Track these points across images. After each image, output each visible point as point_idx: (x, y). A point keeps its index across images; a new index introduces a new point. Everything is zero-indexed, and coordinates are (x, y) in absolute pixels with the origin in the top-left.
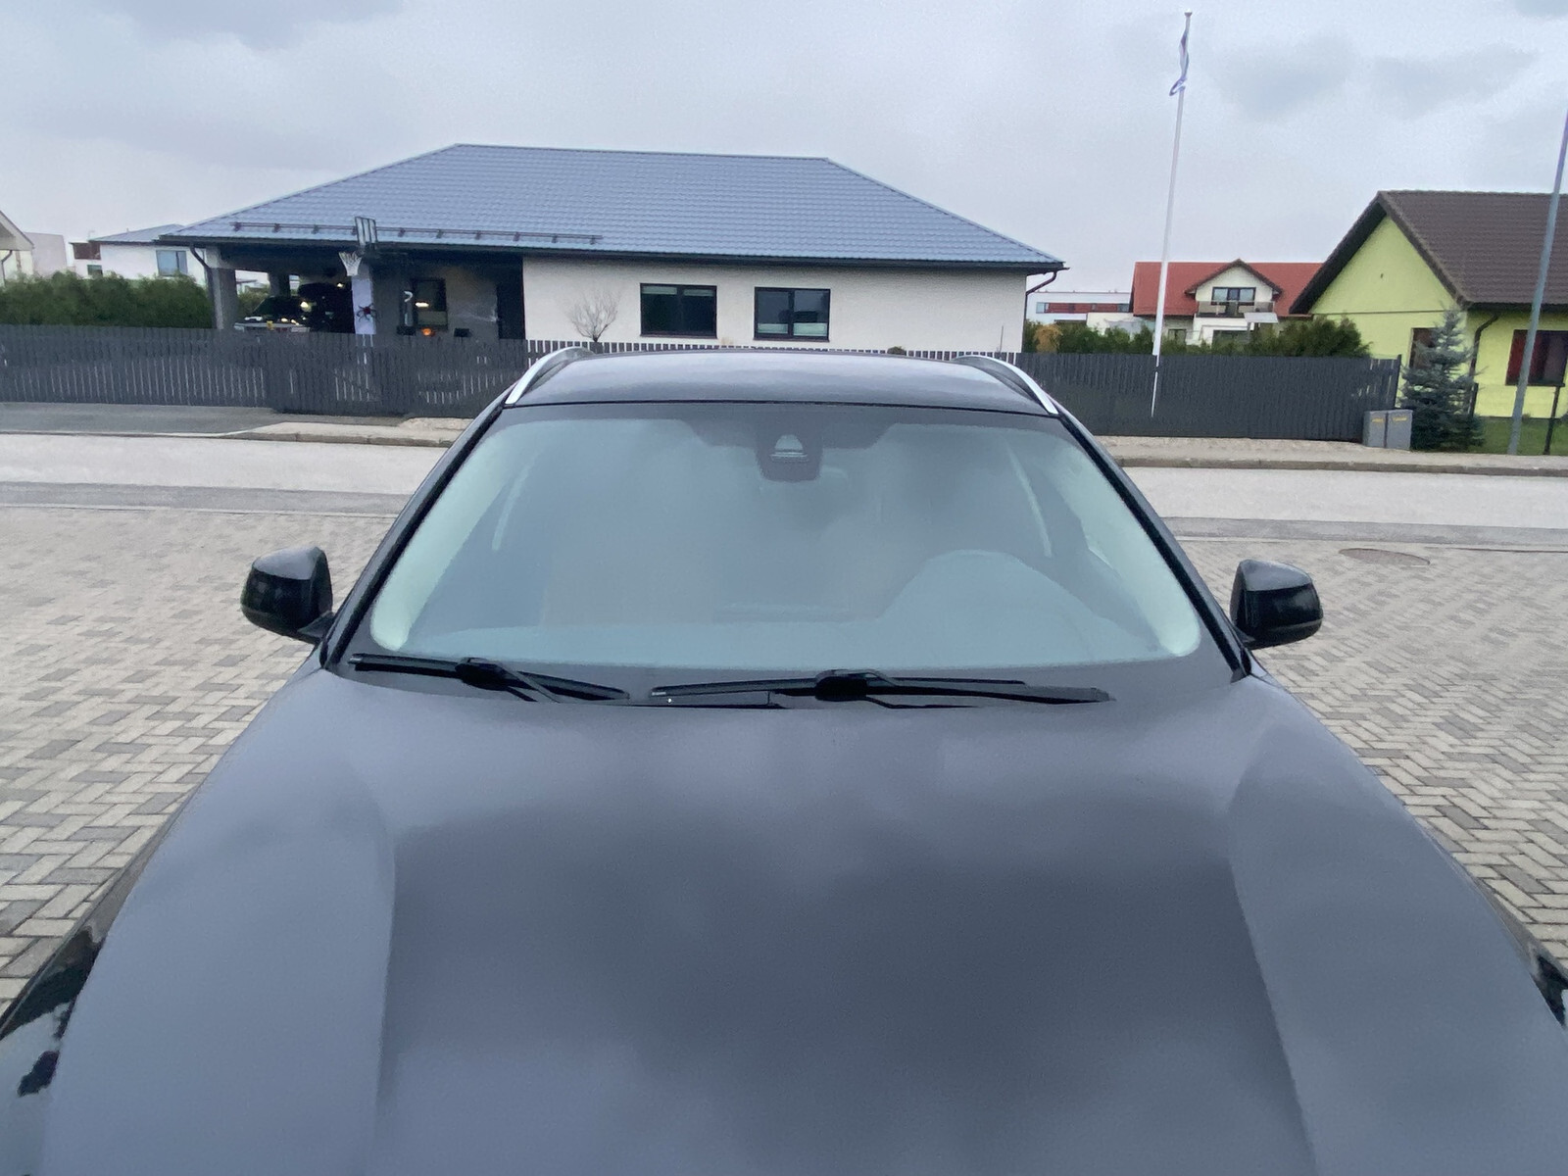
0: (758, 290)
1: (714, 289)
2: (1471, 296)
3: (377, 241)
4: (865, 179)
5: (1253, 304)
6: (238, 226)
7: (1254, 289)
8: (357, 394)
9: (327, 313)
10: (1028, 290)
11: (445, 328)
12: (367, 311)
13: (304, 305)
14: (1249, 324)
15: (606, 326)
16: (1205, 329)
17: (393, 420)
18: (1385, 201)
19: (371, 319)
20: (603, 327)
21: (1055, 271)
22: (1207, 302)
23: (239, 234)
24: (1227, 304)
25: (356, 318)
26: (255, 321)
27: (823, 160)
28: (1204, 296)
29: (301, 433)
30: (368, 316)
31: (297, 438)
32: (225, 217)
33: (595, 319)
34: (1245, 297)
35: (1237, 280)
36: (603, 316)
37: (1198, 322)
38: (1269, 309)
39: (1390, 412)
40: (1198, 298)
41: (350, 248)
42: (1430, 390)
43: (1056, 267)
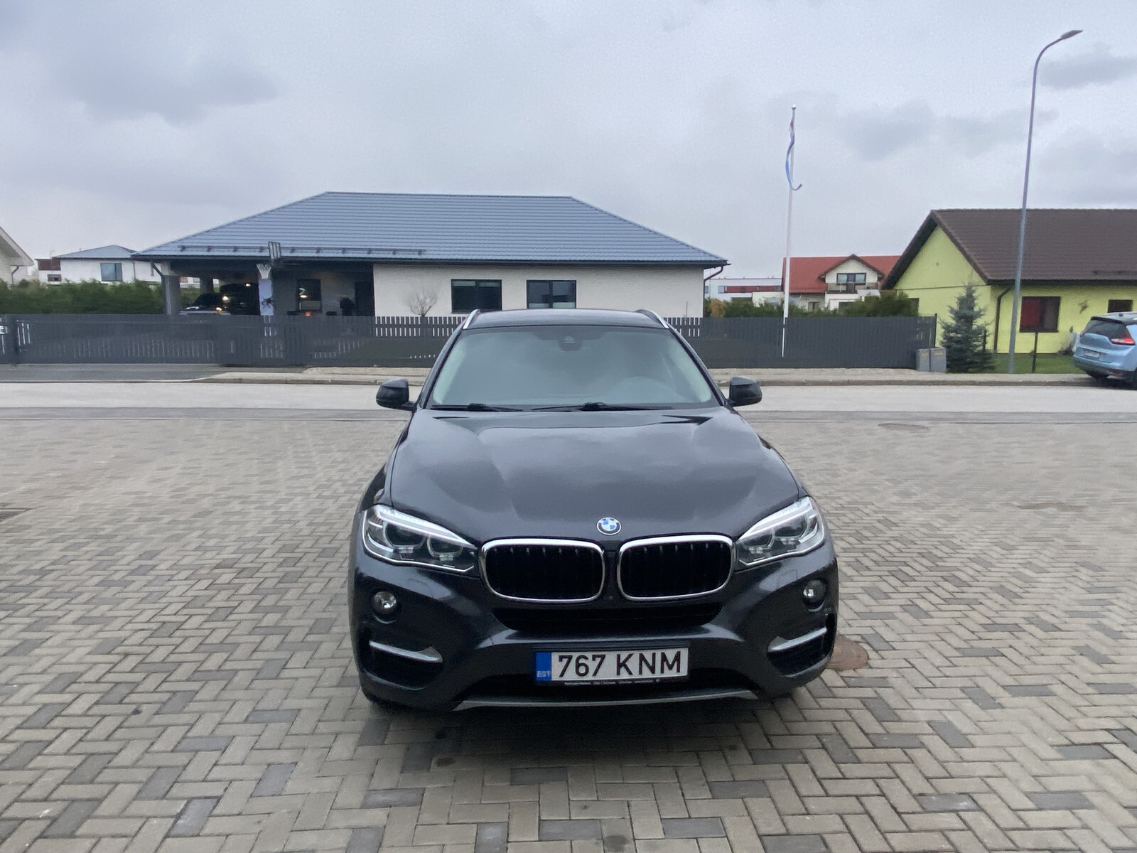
0: (528, 282)
1: (500, 281)
2: (992, 276)
3: (281, 256)
4: (596, 210)
5: (864, 284)
6: (183, 248)
7: (865, 274)
8: (274, 353)
9: (241, 303)
10: (705, 278)
11: (320, 311)
12: (269, 301)
13: (225, 298)
14: (861, 297)
15: (430, 307)
16: (832, 302)
17: (299, 369)
18: (935, 216)
19: (272, 307)
20: (428, 307)
21: (722, 266)
22: (833, 284)
23: (184, 253)
24: (847, 285)
25: (261, 306)
26: (194, 309)
27: (568, 198)
28: (831, 279)
29: (243, 378)
30: (270, 305)
31: (240, 381)
32: (174, 242)
33: (422, 304)
34: (859, 278)
35: (853, 268)
36: (428, 301)
37: (828, 297)
38: (876, 287)
39: (933, 349)
40: (827, 281)
41: (265, 261)
42: (959, 335)
43: (722, 263)
